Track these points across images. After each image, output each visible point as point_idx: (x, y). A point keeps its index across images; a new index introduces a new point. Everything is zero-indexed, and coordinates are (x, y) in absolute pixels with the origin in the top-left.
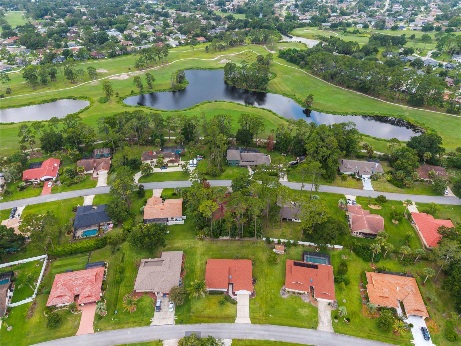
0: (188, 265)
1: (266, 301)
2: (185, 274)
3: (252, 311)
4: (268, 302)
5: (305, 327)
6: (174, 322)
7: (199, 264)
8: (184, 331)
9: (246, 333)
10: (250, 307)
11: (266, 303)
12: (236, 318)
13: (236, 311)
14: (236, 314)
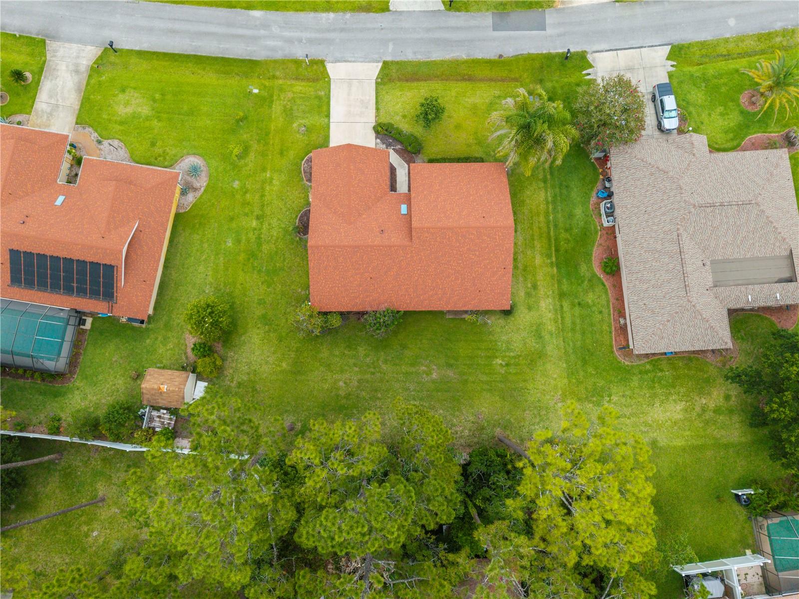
0: (590, 298)
1: (267, 144)
2: (597, 252)
3: (323, 105)
4: (259, 141)
5: (140, 54)
6: (590, 57)
7: (543, 304)
8: (549, 31)
9: (342, 30)
10: (328, 116)
11: (267, 134)
12: (379, 80)
13: (377, 102)
14: (377, 93)
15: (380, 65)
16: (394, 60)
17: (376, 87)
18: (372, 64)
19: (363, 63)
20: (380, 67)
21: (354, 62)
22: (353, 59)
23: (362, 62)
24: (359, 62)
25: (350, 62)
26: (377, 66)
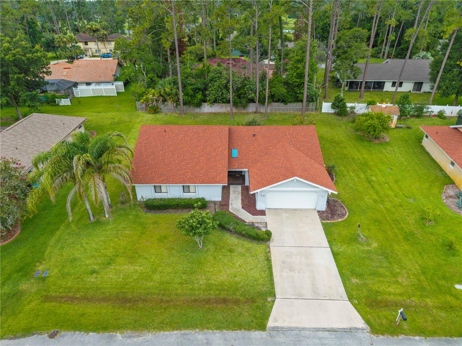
1: (402, 231)
12: (269, 299)
13: (270, 268)
14: (271, 280)
15: (271, 323)
16: (246, 332)
17: (273, 288)
18: (286, 325)
19: (300, 325)
20: (271, 319)
21: (318, 330)
22: (320, 334)
23: (304, 329)
24: (309, 329)
25: (324, 330)
26: (275, 320)
